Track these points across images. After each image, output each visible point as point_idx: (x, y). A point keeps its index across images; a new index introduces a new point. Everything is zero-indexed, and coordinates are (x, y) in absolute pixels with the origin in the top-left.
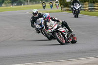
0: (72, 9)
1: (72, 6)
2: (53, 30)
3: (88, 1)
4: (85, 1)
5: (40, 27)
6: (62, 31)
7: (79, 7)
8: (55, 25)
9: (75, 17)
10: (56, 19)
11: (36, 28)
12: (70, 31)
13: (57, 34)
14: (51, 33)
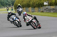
0: (17, 11)
1: (17, 9)
2: (29, 21)
3: (31, 7)
4: (29, 7)
5: (13, 20)
6: (34, 21)
7: (21, 10)
8: (30, 18)
9: (19, 15)
10: (30, 15)
11: (10, 21)
12: (38, 22)
13: (32, 23)
14: (28, 23)
